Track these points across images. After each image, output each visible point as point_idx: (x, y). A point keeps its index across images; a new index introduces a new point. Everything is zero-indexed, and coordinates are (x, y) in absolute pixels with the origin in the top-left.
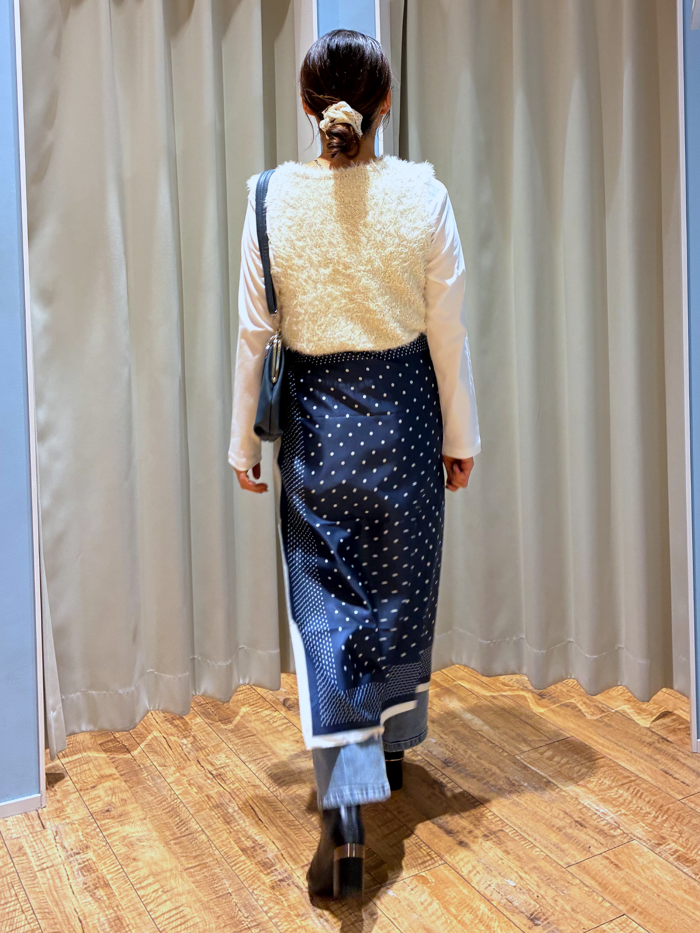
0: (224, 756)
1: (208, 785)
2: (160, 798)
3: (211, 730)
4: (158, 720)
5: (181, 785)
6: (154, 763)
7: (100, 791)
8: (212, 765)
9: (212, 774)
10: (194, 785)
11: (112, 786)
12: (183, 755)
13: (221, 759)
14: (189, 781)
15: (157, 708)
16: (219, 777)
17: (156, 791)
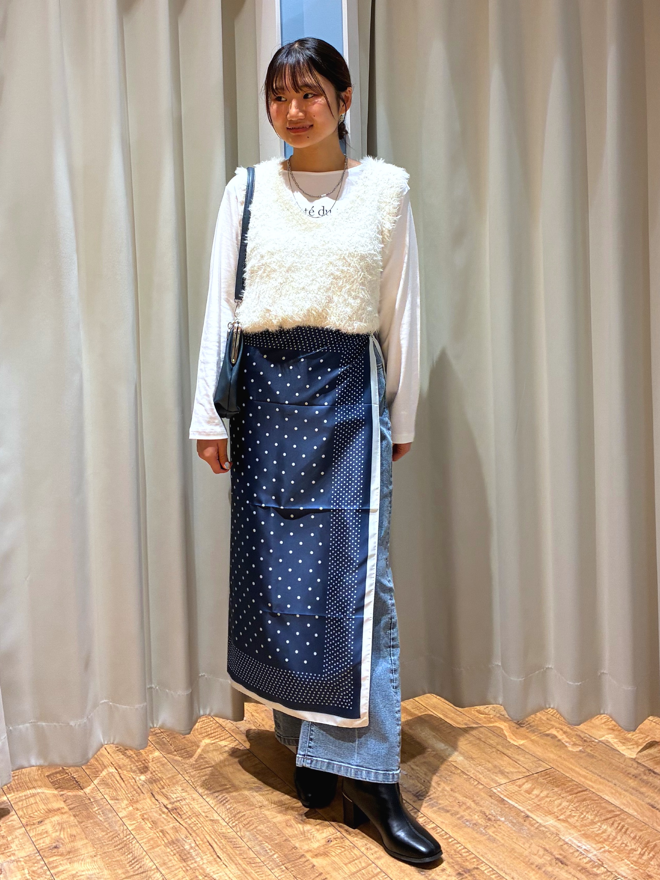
0: (180, 789)
1: (163, 820)
2: (111, 834)
3: (165, 760)
4: (109, 750)
5: (134, 820)
6: (106, 796)
7: (48, 826)
8: (168, 798)
9: (167, 808)
10: (148, 820)
11: (60, 821)
12: (136, 787)
13: (176, 792)
14: (142, 815)
15: (112, 741)
16: (175, 811)
17: (107, 826)
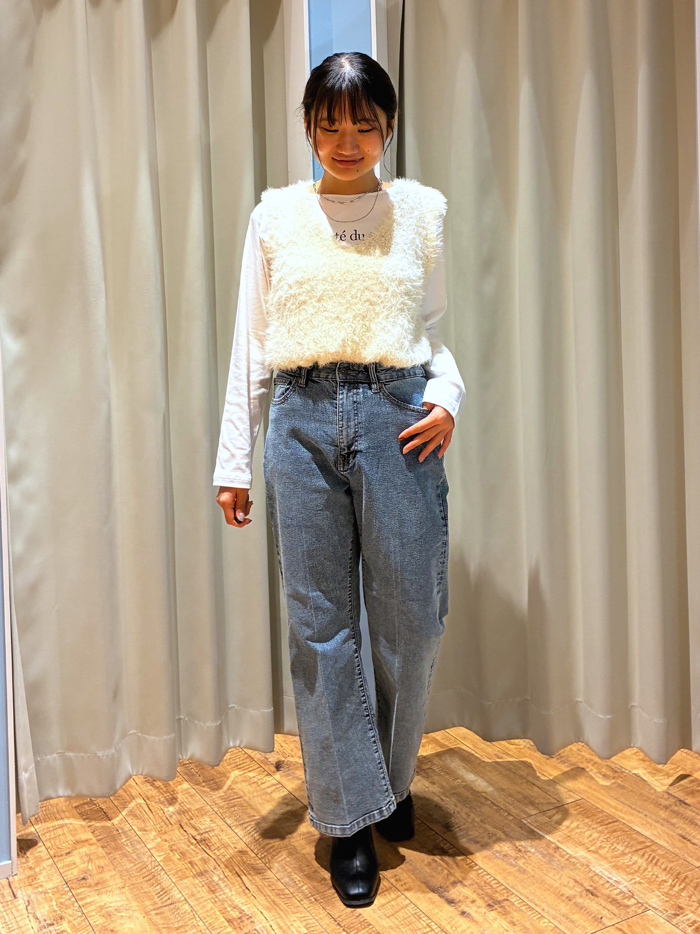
0: (209, 820)
1: (191, 851)
2: (139, 865)
3: (194, 792)
4: (137, 781)
5: (163, 851)
6: (134, 827)
7: (75, 857)
8: (196, 830)
9: (196, 840)
10: (176, 851)
11: (88, 852)
12: (164, 818)
13: (205, 823)
14: (170, 847)
15: (140, 772)
16: (203, 842)
17: (135, 857)
